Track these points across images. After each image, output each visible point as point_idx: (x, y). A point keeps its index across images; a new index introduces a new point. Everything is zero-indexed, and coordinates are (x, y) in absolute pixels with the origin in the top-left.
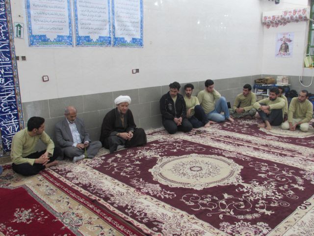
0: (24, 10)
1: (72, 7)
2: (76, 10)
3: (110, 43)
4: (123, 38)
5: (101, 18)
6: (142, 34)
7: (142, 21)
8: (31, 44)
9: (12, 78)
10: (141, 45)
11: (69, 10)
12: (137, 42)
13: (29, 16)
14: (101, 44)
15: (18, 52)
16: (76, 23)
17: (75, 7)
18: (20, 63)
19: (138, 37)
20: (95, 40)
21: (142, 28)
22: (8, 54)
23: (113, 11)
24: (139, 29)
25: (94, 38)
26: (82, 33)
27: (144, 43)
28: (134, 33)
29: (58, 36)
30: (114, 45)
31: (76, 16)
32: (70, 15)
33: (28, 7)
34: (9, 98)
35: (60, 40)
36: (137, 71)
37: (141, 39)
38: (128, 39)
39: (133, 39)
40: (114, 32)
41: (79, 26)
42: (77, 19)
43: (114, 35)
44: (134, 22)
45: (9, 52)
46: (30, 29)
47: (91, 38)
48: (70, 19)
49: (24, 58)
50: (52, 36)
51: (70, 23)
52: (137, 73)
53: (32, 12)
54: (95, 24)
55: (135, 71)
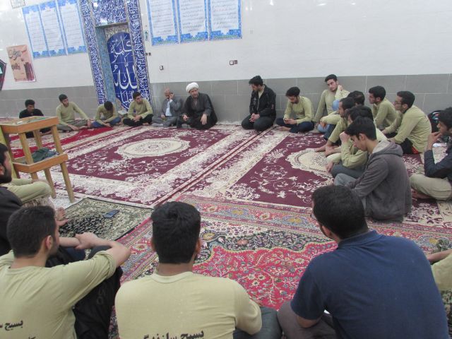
0: (148, 21)
1: (177, 12)
2: (179, 14)
3: (207, 37)
4: (220, 31)
5: (199, 16)
6: (240, 24)
7: (239, 11)
8: (153, 44)
9: (145, 67)
10: (240, 35)
11: (174, 15)
12: (235, 34)
13: (151, 25)
14: (199, 40)
15: (147, 51)
16: (180, 24)
17: (179, 11)
18: (148, 57)
19: (236, 27)
20: (194, 36)
21: (239, 18)
22: (142, 52)
23: (209, 7)
24: (237, 20)
25: (194, 34)
26: (184, 32)
27: (242, 34)
28: (231, 24)
29: (169, 37)
30: (211, 39)
31: (179, 18)
32: (175, 19)
33: (150, 19)
34: (144, 80)
35: (170, 39)
36: (236, 62)
37: (240, 30)
38: (225, 32)
39: (230, 30)
40: (210, 27)
41: (182, 26)
42: (180, 21)
43: (211, 30)
44: (231, 13)
45: (143, 51)
46: (152, 34)
47: (191, 34)
48: (175, 22)
49: (150, 54)
50: (164, 37)
51: (175, 25)
52: (235, 65)
53: (152, 22)
54: (193, 23)
55: (232, 63)
